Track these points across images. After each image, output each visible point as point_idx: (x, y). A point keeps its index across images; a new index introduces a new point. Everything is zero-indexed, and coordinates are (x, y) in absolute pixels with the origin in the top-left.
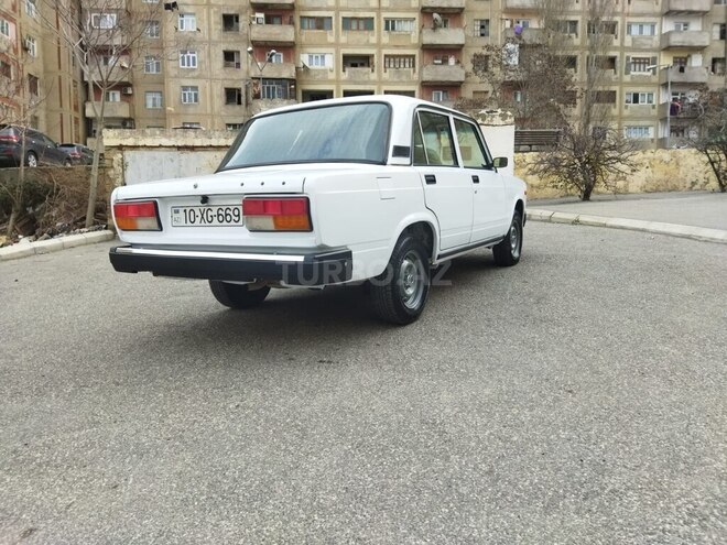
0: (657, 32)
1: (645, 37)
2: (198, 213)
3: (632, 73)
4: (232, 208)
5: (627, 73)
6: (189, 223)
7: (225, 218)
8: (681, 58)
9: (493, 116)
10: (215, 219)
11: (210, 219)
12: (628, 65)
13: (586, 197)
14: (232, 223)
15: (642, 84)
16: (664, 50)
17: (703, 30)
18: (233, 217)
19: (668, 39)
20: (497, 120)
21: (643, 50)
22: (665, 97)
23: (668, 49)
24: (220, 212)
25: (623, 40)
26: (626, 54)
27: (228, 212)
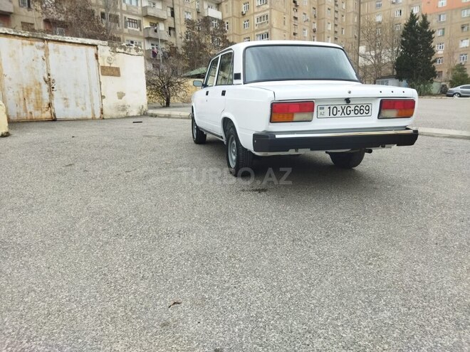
0: (139, 5)
1: (133, 6)
2: (339, 108)
3: (129, 28)
4: (365, 106)
5: (126, 27)
6: (332, 115)
7: (359, 112)
8: (154, 24)
9: (131, 49)
10: (352, 112)
11: (348, 113)
12: (126, 22)
13: (168, 105)
14: (364, 114)
15: (135, 36)
16: (144, 17)
17: (162, 10)
18: (365, 111)
19: (147, 11)
20: (133, 51)
21: (133, 15)
22: (148, 46)
23: (147, 16)
24: (356, 108)
25: (121, 5)
26: (124, 15)
27: (362, 108)
